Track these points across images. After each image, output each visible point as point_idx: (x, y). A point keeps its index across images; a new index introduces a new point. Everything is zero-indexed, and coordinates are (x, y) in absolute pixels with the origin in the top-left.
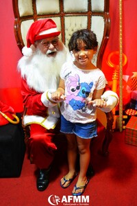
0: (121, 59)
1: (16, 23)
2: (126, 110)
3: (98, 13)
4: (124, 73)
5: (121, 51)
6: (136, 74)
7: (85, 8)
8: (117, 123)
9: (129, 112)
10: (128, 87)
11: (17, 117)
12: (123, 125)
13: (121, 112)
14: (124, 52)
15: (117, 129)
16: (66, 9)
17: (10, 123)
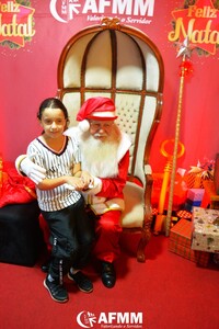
0: (176, 148)
1: (58, 94)
3: (152, 93)
5: (177, 139)
6: (194, 169)
7: (139, 86)
9: (181, 213)
10: (183, 183)
13: (169, 212)
15: (162, 232)
16: (118, 86)
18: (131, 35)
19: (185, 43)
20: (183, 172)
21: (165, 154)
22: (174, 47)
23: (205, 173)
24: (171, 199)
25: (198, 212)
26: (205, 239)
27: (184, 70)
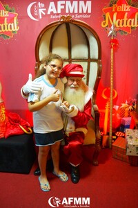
1: (36, 65)
2: (116, 132)
3: (94, 60)
5: (112, 87)
6: (123, 105)
7: (86, 57)
8: (108, 141)
9: (118, 134)
10: (118, 115)
11: (30, 129)
14: (115, 88)
15: (107, 146)
16: (73, 57)
17: (25, 133)
18: (79, 26)
19: (112, 27)
20: (117, 107)
21: (105, 97)
22: (106, 30)
23: (131, 107)
24: (111, 125)
25: (128, 132)
26: (135, 148)
27: (113, 44)
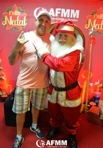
0: (89, 74)
2: (90, 102)
4: (90, 82)
5: (89, 70)
6: (96, 83)
8: (84, 109)
10: (92, 90)
12: (88, 110)
13: (87, 103)
14: (91, 71)
15: (84, 112)
20: (92, 84)
21: (84, 77)
23: (101, 85)
25: (102, 102)
27: (92, 41)
